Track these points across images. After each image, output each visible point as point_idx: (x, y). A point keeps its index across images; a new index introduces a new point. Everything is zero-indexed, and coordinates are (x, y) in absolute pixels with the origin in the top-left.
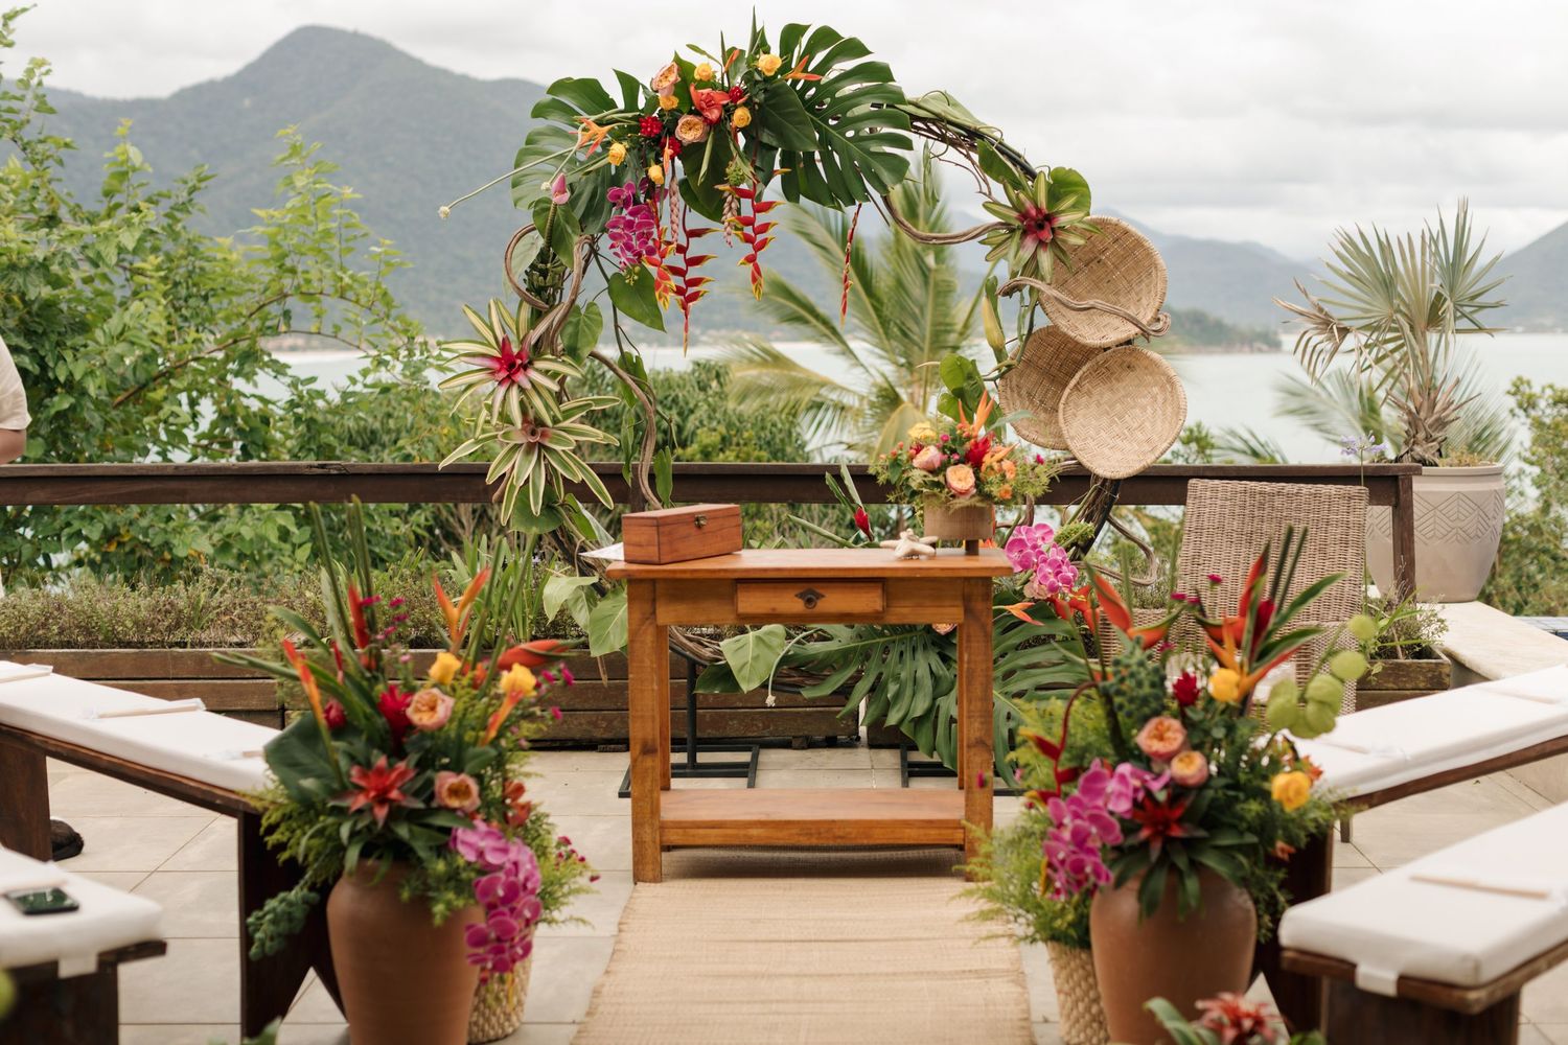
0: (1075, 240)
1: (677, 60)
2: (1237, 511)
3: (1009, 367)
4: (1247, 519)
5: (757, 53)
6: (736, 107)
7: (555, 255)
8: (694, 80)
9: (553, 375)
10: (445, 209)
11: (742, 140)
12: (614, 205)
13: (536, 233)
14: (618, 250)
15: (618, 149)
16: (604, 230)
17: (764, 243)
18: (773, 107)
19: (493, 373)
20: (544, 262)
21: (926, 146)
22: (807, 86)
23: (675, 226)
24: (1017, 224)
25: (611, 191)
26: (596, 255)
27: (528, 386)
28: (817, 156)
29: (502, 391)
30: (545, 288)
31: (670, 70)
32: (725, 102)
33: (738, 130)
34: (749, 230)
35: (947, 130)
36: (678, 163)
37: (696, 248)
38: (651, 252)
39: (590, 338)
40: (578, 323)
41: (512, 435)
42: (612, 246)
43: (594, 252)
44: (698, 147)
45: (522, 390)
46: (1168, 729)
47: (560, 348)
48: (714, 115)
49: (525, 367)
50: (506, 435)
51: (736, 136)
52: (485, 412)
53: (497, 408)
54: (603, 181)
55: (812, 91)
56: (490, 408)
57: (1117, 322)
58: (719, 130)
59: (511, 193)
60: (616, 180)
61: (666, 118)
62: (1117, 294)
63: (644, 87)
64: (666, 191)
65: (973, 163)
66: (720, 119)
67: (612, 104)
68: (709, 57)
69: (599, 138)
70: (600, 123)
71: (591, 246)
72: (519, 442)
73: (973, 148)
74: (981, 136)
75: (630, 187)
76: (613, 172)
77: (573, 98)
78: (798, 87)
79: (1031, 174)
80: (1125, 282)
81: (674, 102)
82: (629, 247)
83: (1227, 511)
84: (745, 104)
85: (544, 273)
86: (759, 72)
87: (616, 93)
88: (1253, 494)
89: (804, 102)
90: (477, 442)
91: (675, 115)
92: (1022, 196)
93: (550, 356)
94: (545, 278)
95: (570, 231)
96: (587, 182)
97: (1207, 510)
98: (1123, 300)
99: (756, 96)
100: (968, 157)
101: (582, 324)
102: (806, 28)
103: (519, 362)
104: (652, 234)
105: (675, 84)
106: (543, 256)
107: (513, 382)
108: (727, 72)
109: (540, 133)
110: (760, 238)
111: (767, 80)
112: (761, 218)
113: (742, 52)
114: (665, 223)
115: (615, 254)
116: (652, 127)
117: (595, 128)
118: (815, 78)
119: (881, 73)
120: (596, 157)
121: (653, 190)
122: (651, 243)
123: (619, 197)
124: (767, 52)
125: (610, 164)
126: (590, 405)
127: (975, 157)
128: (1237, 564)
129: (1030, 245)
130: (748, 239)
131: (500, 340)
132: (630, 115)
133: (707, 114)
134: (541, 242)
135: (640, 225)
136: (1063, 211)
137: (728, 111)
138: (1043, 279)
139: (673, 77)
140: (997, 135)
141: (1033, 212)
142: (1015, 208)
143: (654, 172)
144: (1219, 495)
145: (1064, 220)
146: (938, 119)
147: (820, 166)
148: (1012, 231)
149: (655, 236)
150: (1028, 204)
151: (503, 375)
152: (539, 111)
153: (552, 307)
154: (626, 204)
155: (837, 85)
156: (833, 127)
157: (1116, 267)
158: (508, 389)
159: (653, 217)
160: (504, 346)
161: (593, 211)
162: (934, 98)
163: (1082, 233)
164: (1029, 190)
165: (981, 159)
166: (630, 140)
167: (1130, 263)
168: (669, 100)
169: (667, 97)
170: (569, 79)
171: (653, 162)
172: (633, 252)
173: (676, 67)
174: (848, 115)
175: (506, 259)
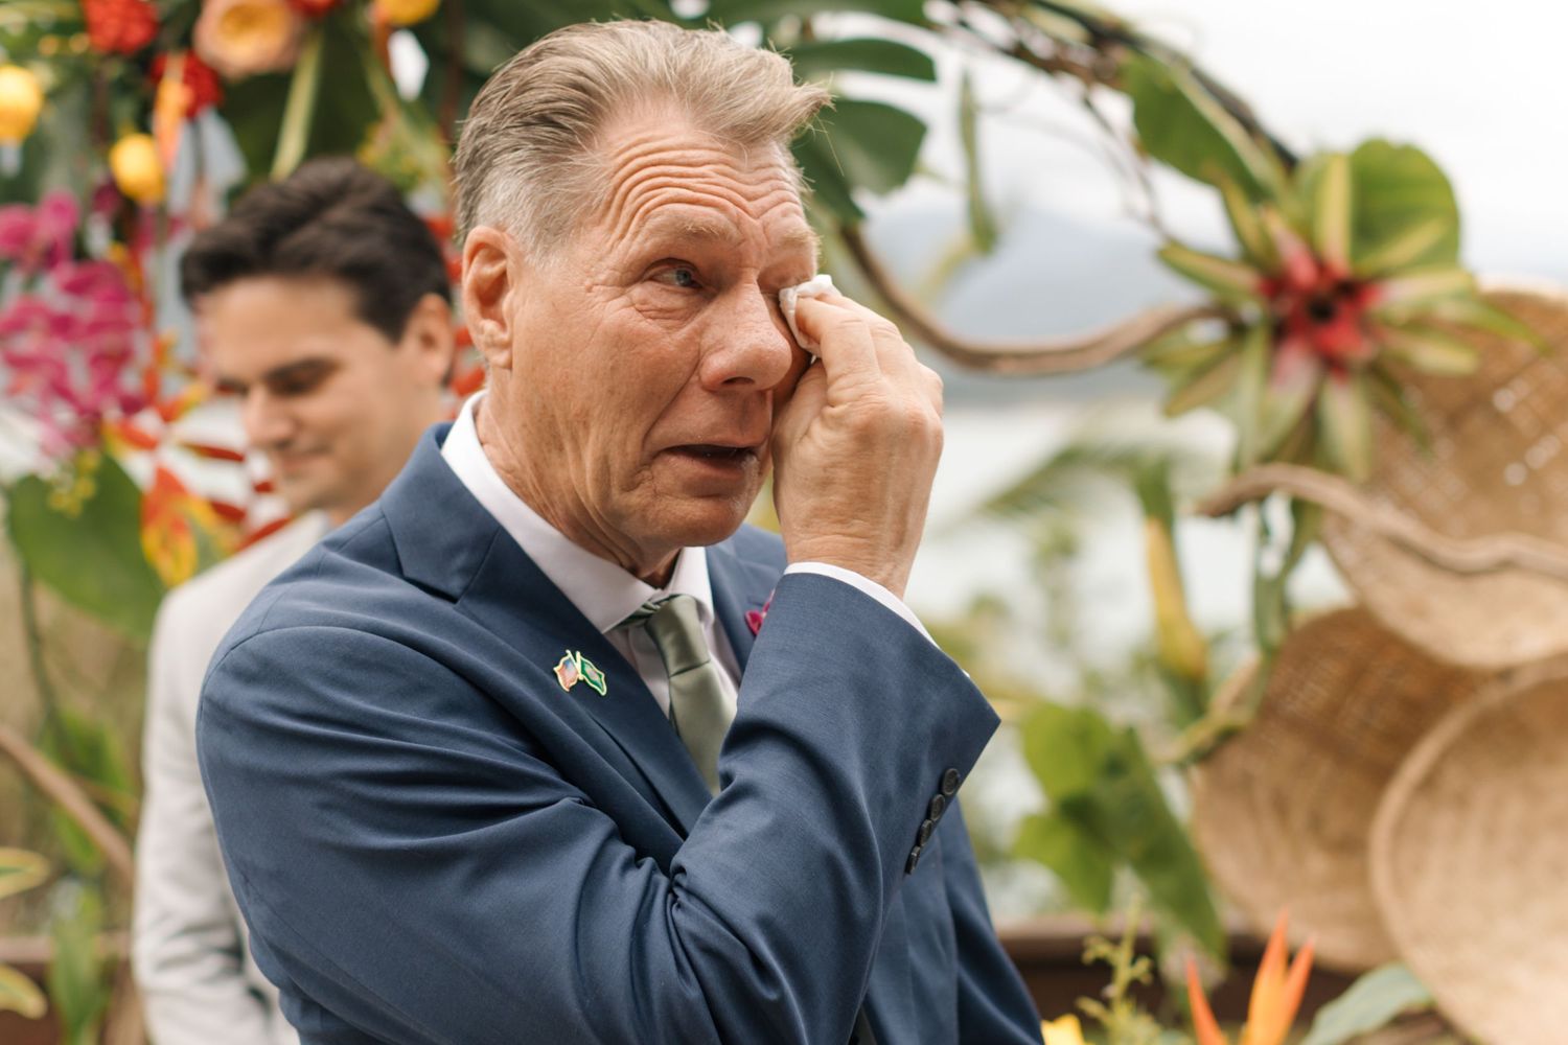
0: (1439, 357)
3: (1228, 736)
11: (408, 63)
15: (19, 93)
21: (966, 83)
24: (1252, 310)
33: (392, 28)
36: (216, 134)
38: (131, 406)
42: (14, 390)
44: (269, 86)
51: (390, 49)
58: (336, 32)
60: (19, 190)
64: (175, 220)
65: (1109, 126)
73: (1109, 78)
75: (60, 208)
76: (11, 165)
79: (1287, 160)
82: (60, 389)
92: (1272, 225)
114: (173, 320)
116: (124, 21)
121: (131, 220)
122: (131, 381)
123: (25, 242)
129: (1298, 373)
135: (96, 327)
136: (1400, 269)
138: (1335, 472)
141: (1303, 272)
142: (1250, 260)
143: (134, 161)
145: (1401, 295)
148: (1238, 330)
149: (144, 356)
150: (1291, 245)
154: (50, 258)
159: (133, 303)
163: (1461, 333)
164: (1292, 205)
165: (1141, 117)
166: (57, 60)
171: (128, 131)
172: (77, 405)
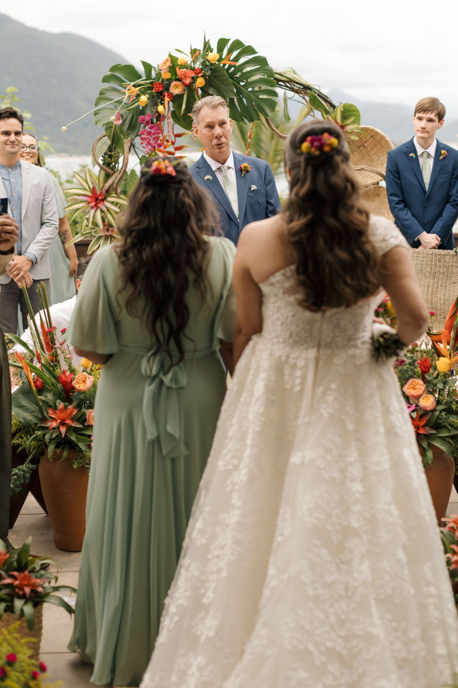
0: (354, 138)
1: (170, 55)
2: (429, 263)
4: (433, 267)
5: (207, 51)
6: (198, 77)
7: (115, 148)
8: (178, 65)
9: (116, 204)
10: (65, 128)
11: (200, 93)
12: (142, 123)
13: (106, 138)
14: (144, 145)
15: (144, 98)
16: (137, 135)
18: (214, 77)
19: (89, 203)
20: (110, 151)
21: (285, 94)
22: (230, 67)
23: (170, 133)
25: (141, 117)
26: (134, 147)
27: (105, 210)
28: (236, 100)
29: (92, 212)
30: (111, 163)
31: (167, 60)
32: (193, 75)
33: (199, 88)
35: (294, 86)
36: (171, 103)
37: (179, 142)
38: (159, 146)
40: (126, 180)
41: (99, 232)
42: (142, 143)
43: (132, 145)
44: (180, 96)
45: (102, 211)
46: (417, 384)
47: (119, 191)
48: (188, 81)
49: (103, 200)
50: (95, 232)
51: (198, 91)
52: (85, 222)
53: (91, 220)
54: (136, 112)
55: (233, 69)
56: (88, 219)
57: (372, 174)
58: (190, 88)
59: (94, 119)
60: (142, 112)
61: (165, 83)
62: (372, 161)
63: (154, 68)
64: (166, 117)
65: (306, 101)
66: (190, 83)
67: (139, 77)
68: (185, 54)
69: (135, 94)
70: (135, 86)
71: (131, 143)
72: (101, 235)
73: (306, 94)
74: (310, 89)
75: (149, 115)
76: (141, 108)
77: (121, 73)
78: (226, 67)
79: (333, 107)
81: (169, 76)
82: (149, 144)
83: (424, 263)
84: (202, 76)
85: (110, 157)
86: (208, 61)
87: (141, 71)
88: (436, 255)
89: (229, 74)
90: (82, 235)
91: (170, 81)
92: (330, 117)
93: (114, 195)
94: (111, 159)
95: (122, 137)
96: (129, 113)
98: (375, 164)
99: (207, 72)
100: (304, 98)
101: (128, 179)
102: (229, 40)
103: (100, 198)
104: (159, 137)
105: (169, 67)
106: (110, 149)
107: (98, 208)
108: (193, 61)
109: (106, 90)
111: (212, 64)
113: (200, 51)
114: (166, 133)
115: (143, 147)
116: (159, 87)
117: (133, 88)
118: (233, 63)
119: (262, 61)
120: (134, 102)
121: (160, 117)
122: (159, 142)
123: (144, 120)
124: (211, 51)
125: (139, 106)
127: (307, 98)
128: (428, 287)
131: (91, 187)
132: (148, 81)
133: (184, 81)
134: (109, 142)
135: (154, 134)
136: (348, 124)
137: (194, 79)
139: (169, 64)
140: (318, 88)
143: (160, 108)
144: (421, 256)
145: (349, 128)
146: (290, 81)
147: (237, 104)
149: (161, 138)
151: (93, 204)
152: (106, 79)
153: (114, 172)
154: (147, 123)
155: (244, 67)
156: (242, 86)
157: (372, 149)
158: (96, 211)
159: (160, 129)
160: (93, 190)
161: (133, 127)
162: (288, 71)
163: (357, 134)
164: (333, 115)
165: (310, 99)
166: (149, 94)
167: (379, 147)
168: (167, 74)
169: (165, 73)
170: (120, 65)
171: (159, 104)
172: (151, 146)
173: (170, 59)
174: (249, 80)
175: (93, 150)
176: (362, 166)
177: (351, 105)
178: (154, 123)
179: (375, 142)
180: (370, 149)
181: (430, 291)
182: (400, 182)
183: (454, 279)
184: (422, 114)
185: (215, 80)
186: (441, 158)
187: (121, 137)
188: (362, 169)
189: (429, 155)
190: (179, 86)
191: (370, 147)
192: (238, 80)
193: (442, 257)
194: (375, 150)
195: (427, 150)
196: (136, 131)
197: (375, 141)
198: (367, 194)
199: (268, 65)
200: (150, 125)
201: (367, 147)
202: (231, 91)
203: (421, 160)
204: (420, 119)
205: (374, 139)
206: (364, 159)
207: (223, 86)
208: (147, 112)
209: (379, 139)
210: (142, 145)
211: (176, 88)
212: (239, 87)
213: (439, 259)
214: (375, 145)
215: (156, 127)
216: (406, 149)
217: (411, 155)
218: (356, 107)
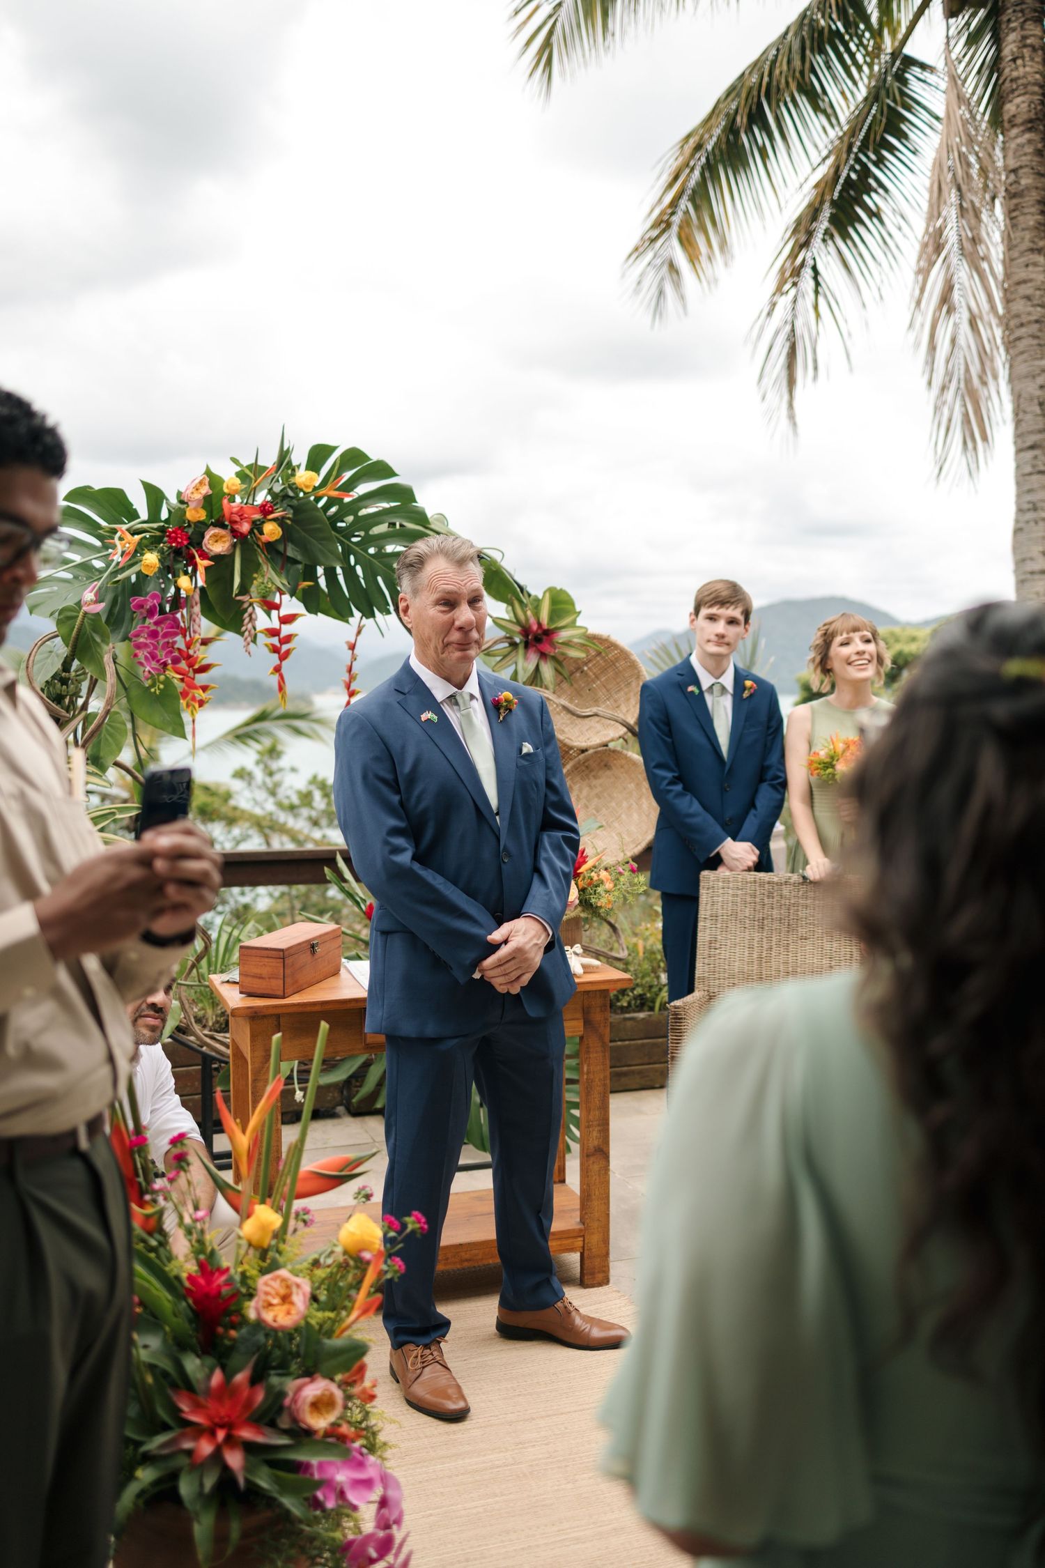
0: (574, 653)
1: (208, 473)
2: (748, 899)
4: (758, 907)
6: (266, 522)
8: (223, 494)
12: (136, 613)
13: (59, 640)
14: (141, 659)
15: (151, 559)
16: (126, 639)
17: (288, 653)
18: (301, 522)
20: (67, 671)
22: (327, 507)
24: (519, 638)
25: (134, 600)
28: (339, 570)
30: (66, 696)
31: (201, 483)
32: (257, 516)
33: (268, 543)
34: (275, 641)
39: (114, 746)
40: (100, 732)
42: (135, 656)
44: (227, 559)
48: (244, 528)
54: (124, 590)
55: (334, 510)
58: (248, 543)
60: (137, 588)
61: (192, 530)
63: (169, 498)
64: (189, 600)
66: (249, 533)
67: (133, 515)
69: (133, 547)
70: (131, 533)
75: (154, 596)
76: (134, 581)
77: (90, 506)
78: (321, 504)
80: (604, 690)
81: (202, 515)
82: (154, 657)
83: (739, 899)
84: (275, 520)
85: (64, 682)
86: (293, 489)
87: (140, 503)
88: (762, 884)
91: (201, 528)
94: (66, 687)
95: (98, 639)
96: (110, 591)
97: (720, 899)
99: (284, 511)
101: (105, 733)
102: (334, 449)
105: (205, 497)
106: (66, 666)
108: (255, 489)
110: (285, 648)
112: (286, 630)
113: (269, 468)
115: (139, 663)
116: (180, 538)
117: (129, 536)
118: (341, 495)
119: (404, 495)
120: (128, 565)
121: (177, 602)
123: (142, 607)
124: (296, 469)
125: (134, 575)
126: (114, 814)
128: (751, 947)
129: (533, 659)
130: (275, 650)
132: (155, 525)
133: (235, 527)
134: (65, 650)
135: (166, 635)
137: (259, 526)
138: (547, 688)
139: (205, 490)
141: (535, 627)
142: (518, 622)
143: (184, 582)
144: (731, 885)
145: (564, 635)
147: (341, 579)
148: (514, 645)
150: (532, 620)
154: (151, 613)
155: (361, 504)
156: (356, 544)
157: (597, 677)
161: (116, 618)
163: (581, 646)
164: (533, 610)
167: (611, 673)
168: (198, 512)
169: (195, 509)
170: (90, 487)
171: (181, 573)
172: (158, 661)
173: (207, 479)
174: (371, 533)
175: (27, 667)
176: (595, 710)
177: (561, 590)
178: (166, 613)
179: (603, 664)
180: (593, 676)
181: (755, 956)
182: (673, 742)
183: (802, 931)
184: (718, 609)
185: (298, 528)
186: (746, 694)
187: (94, 640)
188: (596, 715)
189: (723, 689)
190: (222, 537)
191: (594, 674)
192: (347, 533)
193: (776, 888)
194: (602, 680)
195: (720, 680)
196: (123, 630)
197: (605, 661)
198: (586, 764)
199: (416, 502)
200: (156, 617)
201: (587, 674)
202: (332, 553)
203: (709, 699)
204: (712, 618)
205: (603, 658)
206: (581, 696)
207: (313, 540)
208: (148, 590)
209: (613, 659)
210: (136, 660)
211: (216, 541)
212: (348, 545)
213: (770, 892)
214: (604, 670)
215: (169, 622)
216: (679, 678)
217: (690, 689)
218: (568, 595)
